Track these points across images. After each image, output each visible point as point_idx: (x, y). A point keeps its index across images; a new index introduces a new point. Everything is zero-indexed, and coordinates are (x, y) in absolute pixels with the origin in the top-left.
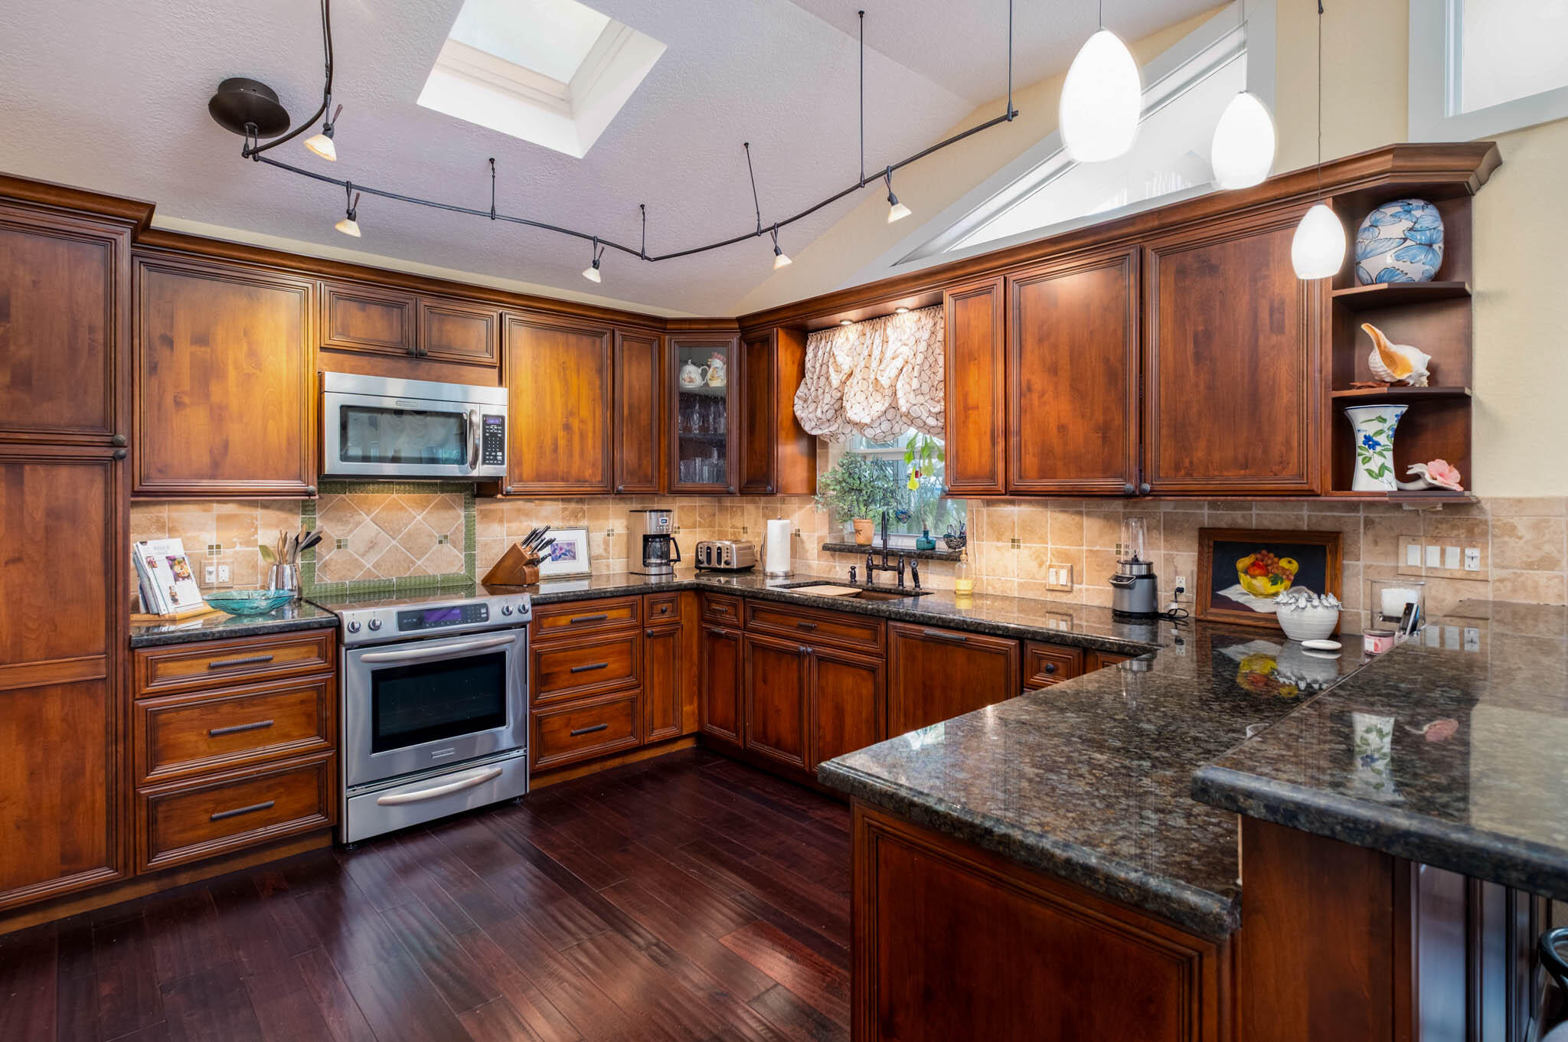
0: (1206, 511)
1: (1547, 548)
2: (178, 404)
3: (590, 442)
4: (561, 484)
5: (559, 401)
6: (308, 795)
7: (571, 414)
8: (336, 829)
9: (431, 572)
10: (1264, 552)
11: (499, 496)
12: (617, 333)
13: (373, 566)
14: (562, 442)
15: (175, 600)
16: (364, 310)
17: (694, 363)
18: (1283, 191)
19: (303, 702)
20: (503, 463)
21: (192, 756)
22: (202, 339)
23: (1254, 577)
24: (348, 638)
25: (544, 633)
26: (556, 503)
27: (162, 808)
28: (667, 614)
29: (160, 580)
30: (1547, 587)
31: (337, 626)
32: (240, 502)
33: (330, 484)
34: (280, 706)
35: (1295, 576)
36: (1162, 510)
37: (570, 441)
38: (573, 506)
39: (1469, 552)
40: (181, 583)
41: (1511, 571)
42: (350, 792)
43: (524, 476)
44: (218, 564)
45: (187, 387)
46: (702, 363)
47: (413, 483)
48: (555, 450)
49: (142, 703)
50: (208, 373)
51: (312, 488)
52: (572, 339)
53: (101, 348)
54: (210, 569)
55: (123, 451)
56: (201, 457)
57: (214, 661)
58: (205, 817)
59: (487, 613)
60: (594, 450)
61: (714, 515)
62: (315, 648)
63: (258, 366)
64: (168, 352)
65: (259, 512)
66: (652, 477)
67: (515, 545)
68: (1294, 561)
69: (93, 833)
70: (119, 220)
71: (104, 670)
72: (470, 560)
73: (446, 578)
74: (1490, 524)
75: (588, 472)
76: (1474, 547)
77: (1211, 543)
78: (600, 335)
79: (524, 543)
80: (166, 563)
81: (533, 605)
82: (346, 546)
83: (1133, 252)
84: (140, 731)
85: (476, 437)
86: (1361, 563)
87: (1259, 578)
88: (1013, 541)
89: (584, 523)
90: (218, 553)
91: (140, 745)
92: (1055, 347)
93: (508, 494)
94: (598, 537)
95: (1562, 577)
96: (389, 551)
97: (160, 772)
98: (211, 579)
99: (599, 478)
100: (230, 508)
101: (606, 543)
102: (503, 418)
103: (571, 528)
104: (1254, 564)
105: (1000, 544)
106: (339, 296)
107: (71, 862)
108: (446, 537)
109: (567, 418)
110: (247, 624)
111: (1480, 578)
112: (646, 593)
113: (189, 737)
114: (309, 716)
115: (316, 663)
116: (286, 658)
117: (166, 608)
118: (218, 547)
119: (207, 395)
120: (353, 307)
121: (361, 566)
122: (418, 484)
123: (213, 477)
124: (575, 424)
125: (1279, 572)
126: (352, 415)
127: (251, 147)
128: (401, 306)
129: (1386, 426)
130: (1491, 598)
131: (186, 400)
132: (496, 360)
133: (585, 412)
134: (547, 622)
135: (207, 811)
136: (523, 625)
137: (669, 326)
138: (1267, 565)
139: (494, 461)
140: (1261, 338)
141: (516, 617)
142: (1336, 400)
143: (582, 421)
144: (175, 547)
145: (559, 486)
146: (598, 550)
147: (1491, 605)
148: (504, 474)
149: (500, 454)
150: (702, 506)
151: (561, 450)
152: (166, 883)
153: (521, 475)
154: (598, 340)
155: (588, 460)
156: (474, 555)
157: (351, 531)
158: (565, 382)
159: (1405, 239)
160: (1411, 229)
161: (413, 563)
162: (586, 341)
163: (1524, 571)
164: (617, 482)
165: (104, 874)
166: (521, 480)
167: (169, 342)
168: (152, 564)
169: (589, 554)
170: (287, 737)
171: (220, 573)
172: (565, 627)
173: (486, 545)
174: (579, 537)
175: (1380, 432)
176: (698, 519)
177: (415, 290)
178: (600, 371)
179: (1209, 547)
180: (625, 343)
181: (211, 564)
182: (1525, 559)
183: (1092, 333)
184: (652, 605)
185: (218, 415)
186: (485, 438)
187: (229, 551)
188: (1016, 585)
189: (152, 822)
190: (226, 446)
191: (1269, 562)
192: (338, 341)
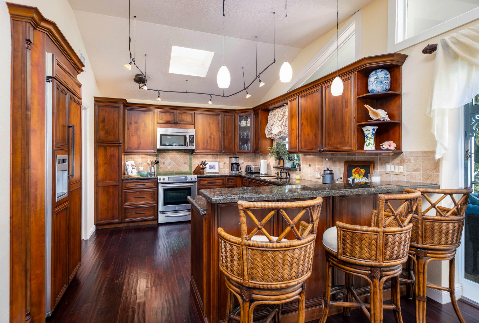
0: (347, 156)
1: (417, 166)
2: (132, 135)
3: (216, 141)
4: (209, 151)
5: (208, 131)
6: (152, 212)
7: (211, 134)
8: (157, 219)
9: (182, 170)
10: (358, 167)
11: (194, 153)
12: (223, 114)
13: (170, 168)
14: (209, 141)
15: (132, 173)
16: (166, 114)
17: (244, 120)
18: (346, 71)
19: (151, 194)
20: (194, 146)
21: (132, 201)
22: (136, 123)
23: (355, 174)
24: (159, 181)
25: (200, 184)
26: (211, 155)
27: (127, 210)
28: (232, 183)
29: (129, 169)
30: (417, 177)
31: (157, 179)
32: (145, 154)
33: (159, 151)
34: (147, 194)
35: (364, 174)
36: (338, 156)
37: (211, 141)
38: (215, 156)
39: (400, 167)
40: (133, 169)
41: (409, 172)
42: (159, 213)
43: (200, 149)
44: (141, 167)
45: (134, 132)
46: (246, 120)
47: (178, 151)
48: (207, 143)
49: (124, 190)
50: (137, 129)
51: (155, 151)
52: (211, 116)
53: (118, 126)
54: (139, 167)
55: (121, 144)
56: (136, 145)
57: (135, 184)
58: (134, 213)
59: (187, 179)
60: (217, 142)
61: (254, 159)
62: (153, 183)
63: (146, 127)
64: (130, 125)
65: (149, 156)
66: (232, 149)
67: (199, 165)
68: (364, 170)
69: (117, 213)
70: (121, 103)
71: (118, 184)
72: (191, 168)
73: (185, 172)
74: (405, 159)
75: (215, 148)
76: (401, 165)
77: (347, 165)
78: (219, 115)
79: (201, 164)
80: (131, 166)
81: (197, 178)
82: (165, 164)
83: (320, 88)
84: (123, 195)
85: (188, 140)
86: (378, 170)
87: (357, 175)
88: (310, 165)
89: (218, 160)
90: (141, 164)
91: (123, 198)
92: (307, 113)
93: (196, 153)
94: (221, 164)
95: (421, 174)
96: (173, 165)
97: (127, 203)
98: (140, 169)
99: (218, 149)
100: (143, 156)
101: (224, 165)
102: (194, 136)
103: (214, 161)
104: (356, 171)
105: (307, 166)
106: (161, 112)
107: (113, 217)
108: (185, 162)
109: (210, 135)
110: (143, 177)
111: (403, 174)
112: (227, 177)
113: (132, 198)
114: (152, 196)
115: (153, 186)
116: (148, 185)
117: (130, 174)
118: (141, 163)
119: (137, 133)
120: (163, 114)
121: (168, 168)
122: (179, 151)
123: (138, 149)
124: (212, 136)
125: (360, 173)
126: (162, 136)
127: (140, 86)
128: (173, 113)
129: (370, 132)
130: (405, 180)
131: (134, 134)
132: (193, 123)
133: (215, 134)
134: (201, 182)
135: (134, 212)
136: (195, 182)
137: (237, 111)
138: (358, 171)
139: (192, 146)
140: (344, 110)
141: (193, 180)
142: (359, 125)
143: (214, 136)
144: (133, 163)
145: (208, 151)
146: (221, 167)
147: (405, 182)
148: (194, 148)
149: (193, 144)
150: (251, 157)
151: (209, 143)
152: (128, 224)
153: (199, 148)
154: (218, 116)
155: (216, 146)
156: (191, 167)
157: (166, 161)
158: (210, 127)
159: (375, 81)
160: (376, 78)
161: (178, 168)
162: (215, 117)
163: (413, 172)
164: (223, 150)
165: (117, 221)
166: (199, 150)
167: (131, 124)
168: (128, 166)
169: (219, 168)
170: (148, 200)
171: (141, 168)
172: (206, 183)
173: (194, 164)
174: (216, 164)
175: (369, 134)
176: (249, 160)
177: (177, 109)
178: (218, 124)
179: (346, 166)
180: (225, 117)
181: (140, 167)
182: (413, 169)
183: (313, 109)
184: (228, 180)
185: (139, 137)
186: (190, 140)
187: (143, 164)
188: (310, 177)
189: (125, 212)
190: (140, 143)
191: (359, 170)
192: (160, 121)
